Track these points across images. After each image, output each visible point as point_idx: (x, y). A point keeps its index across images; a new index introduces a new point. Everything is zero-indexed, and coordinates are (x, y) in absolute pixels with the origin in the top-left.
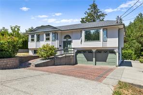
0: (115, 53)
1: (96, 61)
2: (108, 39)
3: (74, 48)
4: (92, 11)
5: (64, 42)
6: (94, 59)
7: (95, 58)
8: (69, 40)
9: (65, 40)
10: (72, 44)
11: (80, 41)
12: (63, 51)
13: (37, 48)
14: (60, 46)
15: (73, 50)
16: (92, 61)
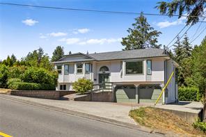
0: (160, 88)
1: (139, 98)
2: (153, 72)
3: (112, 83)
4: (139, 27)
5: (100, 75)
6: (137, 96)
7: (139, 94)
8: (106, 72)
9: (101, 72)
10: (110, 77)
11: (120, 73)
12: (99, 87)
13: (65, 82)
14: (95, 80)
15: (111, 84)
16: (135, 98)
